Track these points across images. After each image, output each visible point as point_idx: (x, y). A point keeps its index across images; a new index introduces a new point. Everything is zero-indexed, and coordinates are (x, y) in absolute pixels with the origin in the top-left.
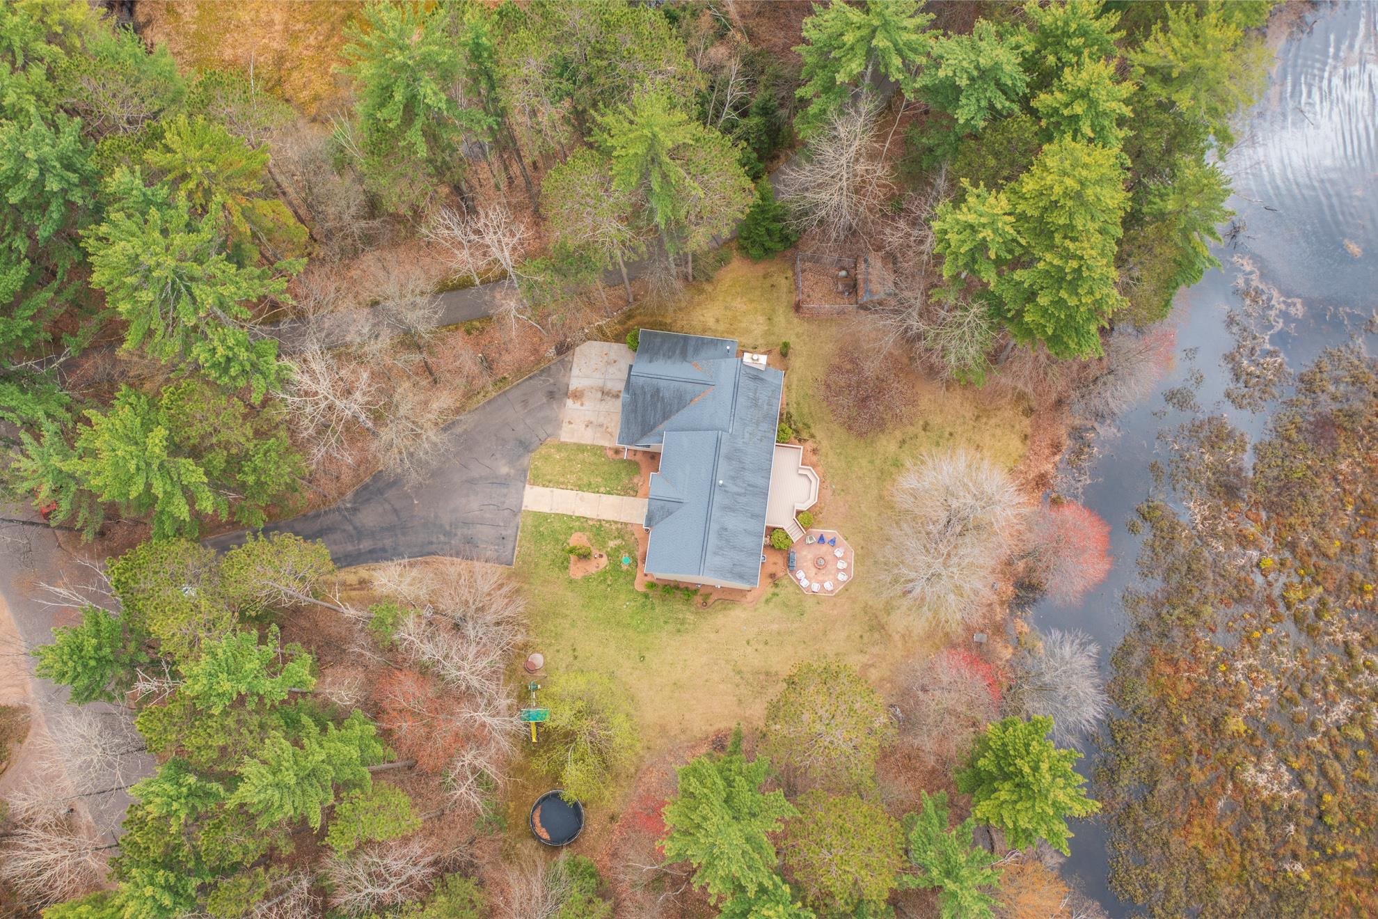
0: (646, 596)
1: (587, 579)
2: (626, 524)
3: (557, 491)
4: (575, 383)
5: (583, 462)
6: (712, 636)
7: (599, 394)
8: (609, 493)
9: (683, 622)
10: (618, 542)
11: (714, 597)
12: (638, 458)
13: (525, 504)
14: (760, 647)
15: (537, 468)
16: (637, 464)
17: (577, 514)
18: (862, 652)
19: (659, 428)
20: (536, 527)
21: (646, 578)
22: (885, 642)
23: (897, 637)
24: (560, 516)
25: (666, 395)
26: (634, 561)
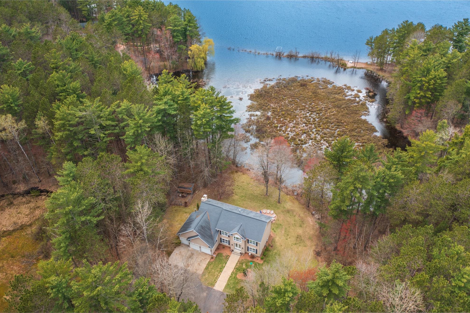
0: (264, 261)
2: (238, 261)
3: (220, 279)
4: (182, 265)
5: (212, 269)
6: (283, 247)
7: (190, 259)
8: (226, 263)
9: (276, 253)
10: (244, 265)
11: (270, 243)
12: (217, 253)
13: (220, 290)
14: (289, 237)
15: (208, 283)
16: (219, 254)
17: (230, 274)
18: (295, 216)
19: (213, 233)
20: (230, 288)
21: (259, 259)
22: (293, 211)
23: (292, 208)
24: (229, 280)
25: (204, 225)
26: (252, 261)
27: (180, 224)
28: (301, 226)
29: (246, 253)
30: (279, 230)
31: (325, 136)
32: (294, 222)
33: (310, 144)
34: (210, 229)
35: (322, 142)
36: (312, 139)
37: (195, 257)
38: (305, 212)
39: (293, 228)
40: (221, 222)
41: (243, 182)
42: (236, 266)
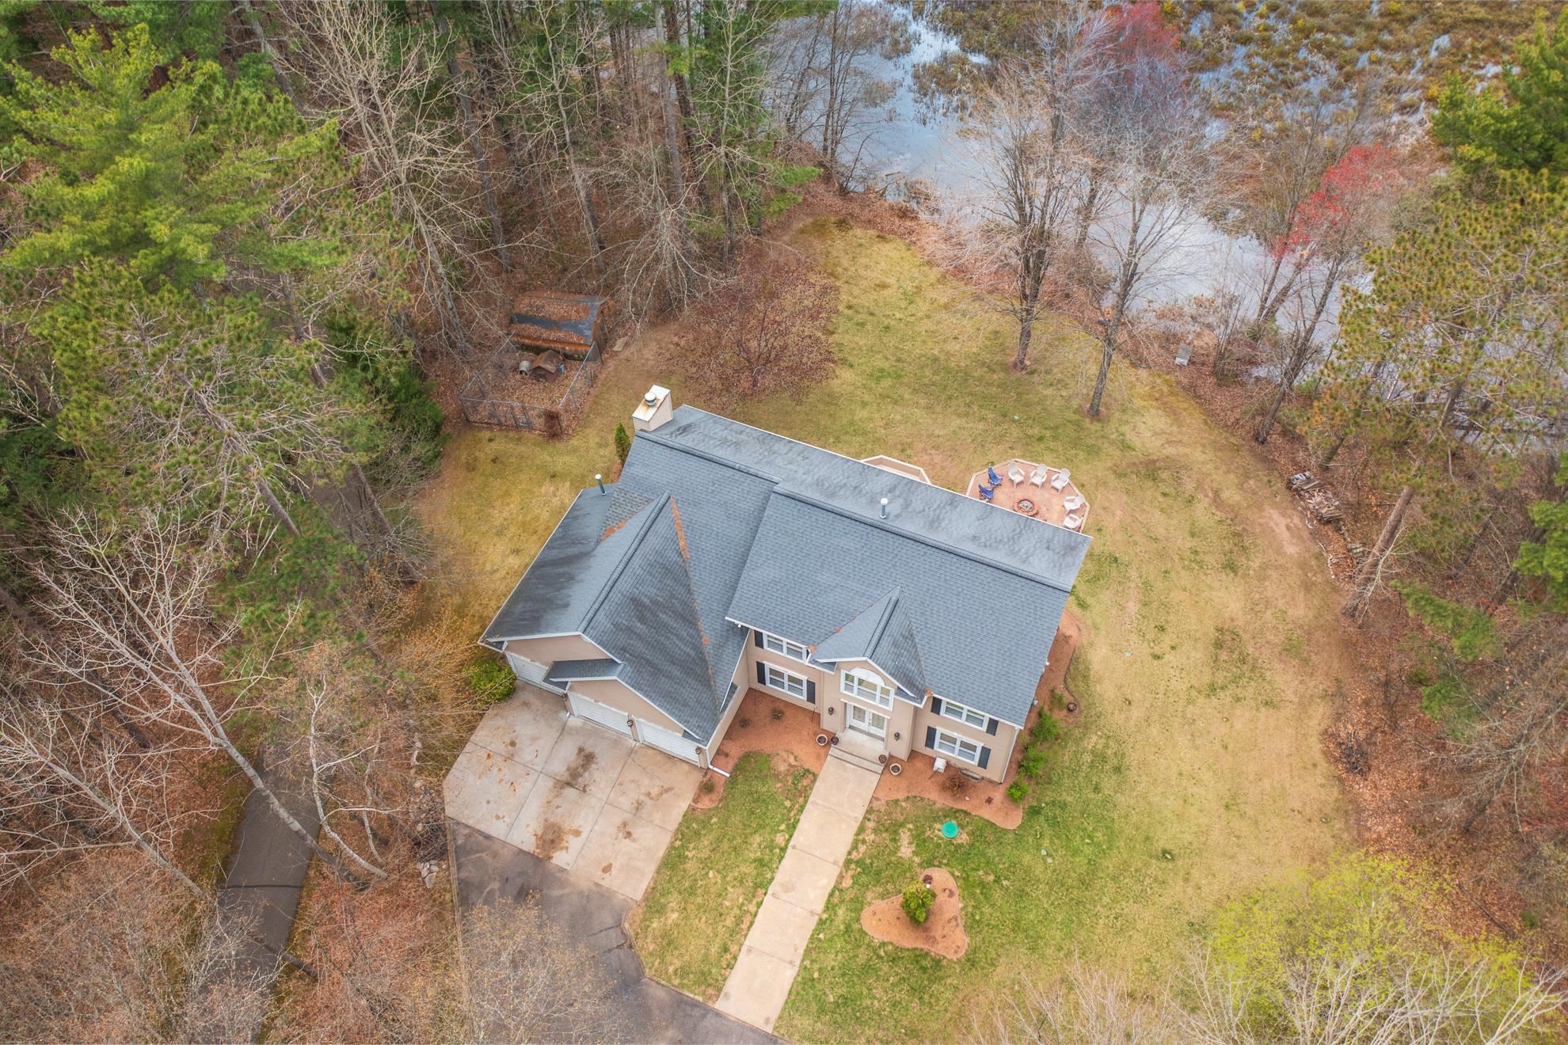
0: (1034, 812)
1: (973, 925)
2: (870, 811)
3: (754, 938)
4: (523, 836)
5: (706, 864)
6: (1137, 713)
7: (570, 792)
8: (792, 827)
9: (1100, 757)
10: (905, 837)
11: (1060, 689)
12: (735, 750)
13: (759, 1023)
14: (1167, 640)
15: (683, 972)
16: (747, 757)
17: (819, 907)
18: (1190, 501)
19: (709, 637)
20: (822, 1010)
21: (998, 796)
22: (1177, 468)
23: (1170, 451)
24: (814, 948)
25: (649, 591)
26: (953, 813)
27: (516, 552)
28: (1231, 567)
29: (913, 754)
30: (1106, 596)
31: (1316, 21)
32: (1190, 543)
33: (1239, 65)
34: (689, 618)
35: (1303, 54)
36: (1246, 41)
37: (600, 779)
38: (1247, 476)
39: (1185, 578)
40: (761, 572)
41: (884, 286)
42: (854, 847)
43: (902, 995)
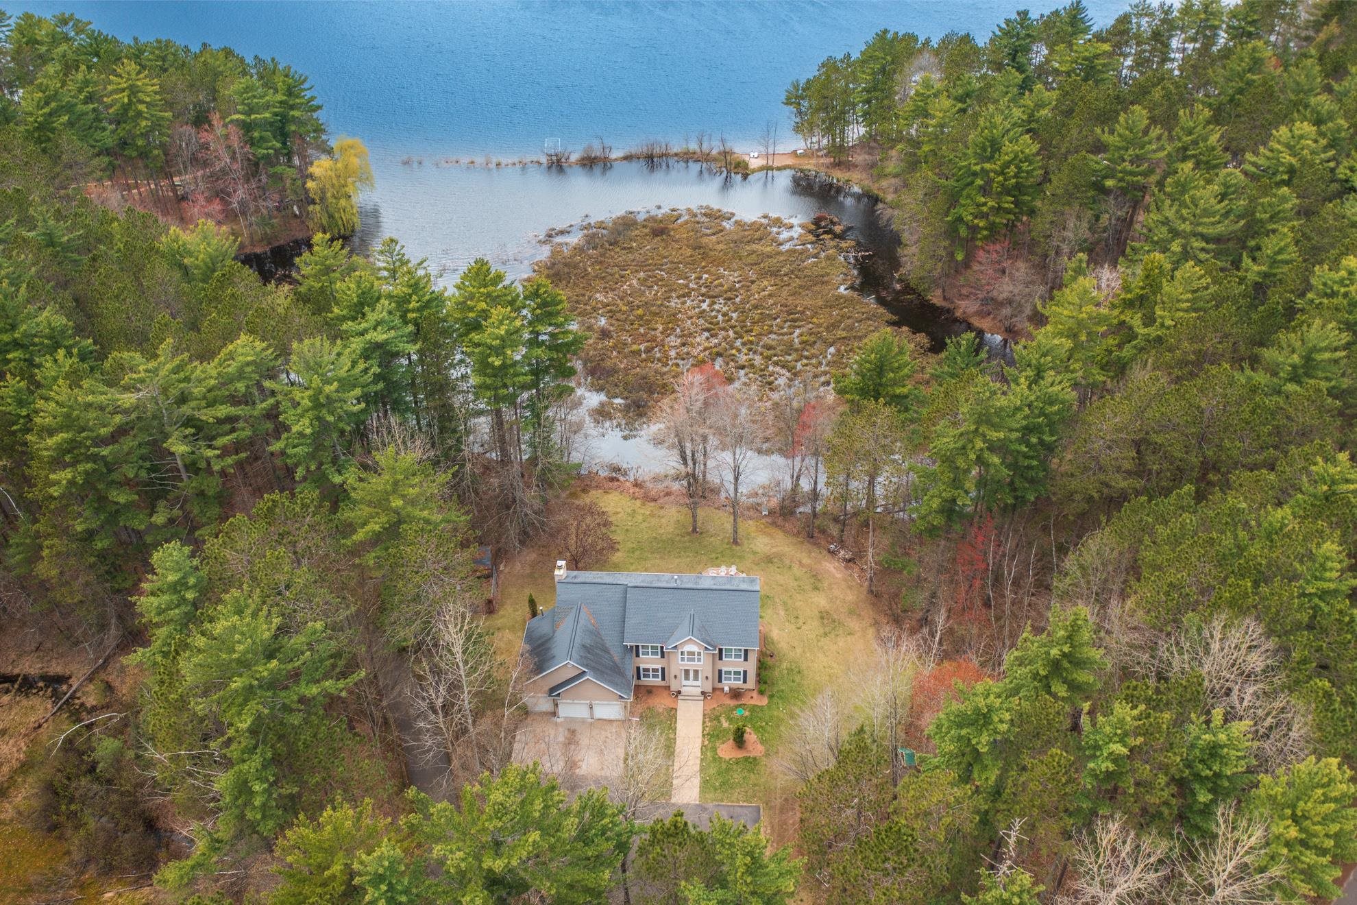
0: (771, 696)
1: (763, 742)
2: (704, 715)
3: (676, 773)
6: (799, 650)
7: (571, 747)
8: (674, 730)
9: (790, 670)
10: (723, 720)
11: (766, 651)
12: (638, 709)
13: (693, 801)
14: (801, 621)
16: (645, 711)
17: (699, 755)
18: (790, 567)
19: (617, 658)
20: (716, 789)
21: (755, 694)
22: (780, 556)
23: (774, 550)
24: (702, 769)
25: (588, 642)
26: (740, 706)
28: (816, 588)
29: (714, 689)
30: (769, 611)
31: (772, 352)
32: (796, 583)
33: (743, 379)
34: (606, 651)
35: (771, 368)
36: (743, 367)
38: (810, 552)
39: (799, 597)
40: (631, 621)
41: (617, 513)
42: (704, 729)
43: (745, 774)
